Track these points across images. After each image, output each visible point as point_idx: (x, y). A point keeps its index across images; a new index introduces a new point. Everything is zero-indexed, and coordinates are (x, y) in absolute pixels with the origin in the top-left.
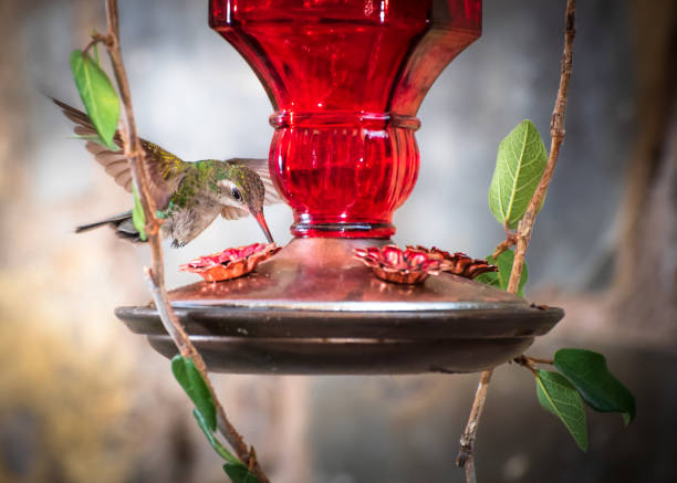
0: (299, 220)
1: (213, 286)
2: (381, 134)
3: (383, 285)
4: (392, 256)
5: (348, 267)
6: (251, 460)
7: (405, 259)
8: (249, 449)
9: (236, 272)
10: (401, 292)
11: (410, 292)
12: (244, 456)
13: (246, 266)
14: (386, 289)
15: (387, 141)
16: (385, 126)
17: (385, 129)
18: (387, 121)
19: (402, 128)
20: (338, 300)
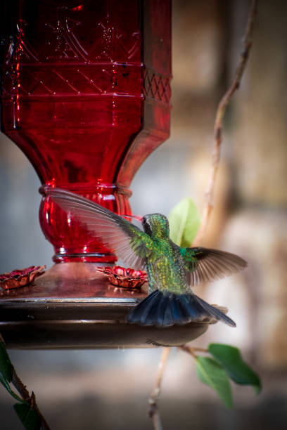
0: (58, 252)
1: (8, 292)
2: (111, 197)
3: (116, 289)
4: (120, 272)
5: (92, 279)
6: (32, 401)
7: (128, 274)
8: (30, 394)
9: (23, 283)
10: (128, 292)
11: (132, 293)
12: (27, 399)
13: (28, 279)
14: (118, 290)
15: (114, 202)
16: (113, 192)
17: (113, 194)
18: (114, 189)
19: (122, 194)
20: (90, 297)
